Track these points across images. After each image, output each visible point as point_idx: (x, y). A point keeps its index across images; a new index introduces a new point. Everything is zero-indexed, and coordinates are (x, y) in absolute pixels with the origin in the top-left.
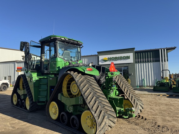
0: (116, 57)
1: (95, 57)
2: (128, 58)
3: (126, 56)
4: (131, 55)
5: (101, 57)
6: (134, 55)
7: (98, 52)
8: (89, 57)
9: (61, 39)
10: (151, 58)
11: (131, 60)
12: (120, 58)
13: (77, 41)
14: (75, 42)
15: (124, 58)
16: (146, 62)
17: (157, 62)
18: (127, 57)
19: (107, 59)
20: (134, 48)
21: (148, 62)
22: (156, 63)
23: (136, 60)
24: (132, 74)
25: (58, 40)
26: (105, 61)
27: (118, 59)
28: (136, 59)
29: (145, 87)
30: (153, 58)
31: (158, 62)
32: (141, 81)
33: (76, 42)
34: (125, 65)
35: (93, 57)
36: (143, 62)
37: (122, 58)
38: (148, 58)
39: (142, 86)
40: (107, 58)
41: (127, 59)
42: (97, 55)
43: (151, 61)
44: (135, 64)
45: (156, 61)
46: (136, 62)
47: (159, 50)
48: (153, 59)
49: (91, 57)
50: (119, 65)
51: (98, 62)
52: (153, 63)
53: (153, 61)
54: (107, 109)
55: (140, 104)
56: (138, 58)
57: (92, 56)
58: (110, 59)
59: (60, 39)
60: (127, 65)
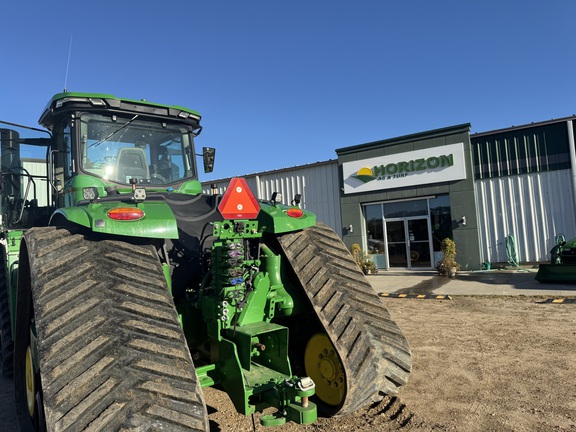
0: (401, 164)
1: (329, 168)
2: (446, 161)
3: (437, 156)
4: (457, 150)
5: (350, 168)
6: (467, 150)
7: (338, 151)
8: (311, 170)
9: (91, 103)
10: (533, 156)
11: (458, 171)
12: (416, 165)
13: (168, 109)
14: (158, 112)
15: (432, 163)
16: (514, 172)
17: (560, 169)
18: (443, 157)
19: (370, 174)
20: (468, 125)
21: (524, 171)
22: (554, 173)
23: (477, 169)
24: (462, 221)
25: (82, 110)
26: (365, 179)
27: (409, 168)
28: (476, 163)
29: (514, 265)
30: (542, 154)
31: (563, 171)
32: (500, 244)
33: (165, 112)
34: (438, 190)
35: (323, 168)
36: (505, 173)
37: (425, 165)
38: (522, 157)
39: (504, 264)
40: (371, 167)
41: (443, 166)
42: (336, 161)
43: (534, 170)
44: (475, 185)
45: (555, 167)
46: (477, 177)
47: (565, 123)
48: (543, 161)
49: (317, 169)
50: (414, 192)
51: (341, 185)
52: (544, 173)
53: (544, 168)
54: (155, 393)
55: (384, 355)
56: (485, 162)
57: (318, 165)
58: (381, 172)
59: (89, 106)
60: (445, 189)
